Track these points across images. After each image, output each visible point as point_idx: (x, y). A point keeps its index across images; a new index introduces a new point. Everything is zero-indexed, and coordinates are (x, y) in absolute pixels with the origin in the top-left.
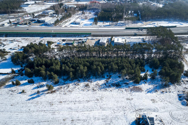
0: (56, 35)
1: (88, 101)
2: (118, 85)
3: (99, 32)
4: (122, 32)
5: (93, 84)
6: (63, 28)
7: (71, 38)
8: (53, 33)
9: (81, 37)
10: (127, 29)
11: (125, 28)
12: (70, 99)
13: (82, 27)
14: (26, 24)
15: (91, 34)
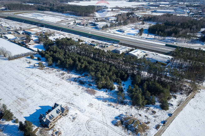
0: (91, 36)
1: (50, 82)
2: (82, 83)
3: (131, 41)
4: (157, 47)
5: (67, 75)
6: (107, 33)
9: (109, 43)
11: (165, 45)
13: (123, 35)
15: (119, 41)
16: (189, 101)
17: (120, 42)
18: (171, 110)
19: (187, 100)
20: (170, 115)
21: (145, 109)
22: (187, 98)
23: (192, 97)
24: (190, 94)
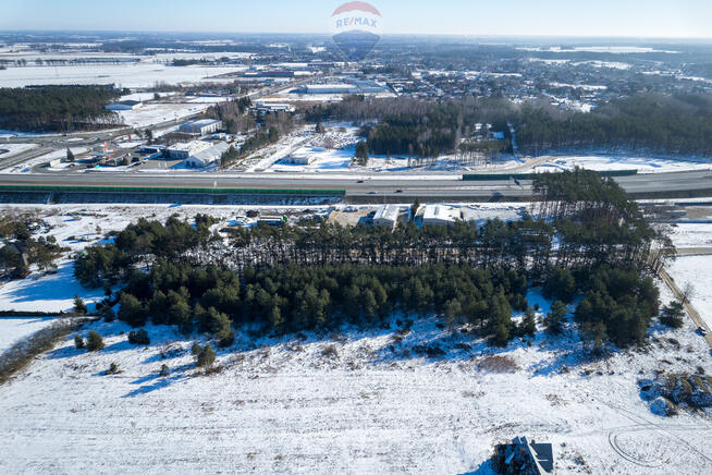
0: (226, 197)
1: (333, 400)
2: (434, 353)
5: (350, 347)
7: (278, 207)
8: (215, 191)
10: (466, 178)
11: (461, 177)
12: (272, 394)
13: (313, 174)
14: (123, 163)
15: (344, 192)
17: (348, 194)
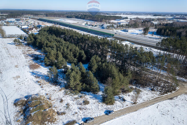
3: (127, 37)
16: (160, 101)
18: (117, 106)
19: (155, 100)
20: (108, 112)
21: (76, 96)
22: (159, 97)
23: (171, 97)
24: (169, 93)
